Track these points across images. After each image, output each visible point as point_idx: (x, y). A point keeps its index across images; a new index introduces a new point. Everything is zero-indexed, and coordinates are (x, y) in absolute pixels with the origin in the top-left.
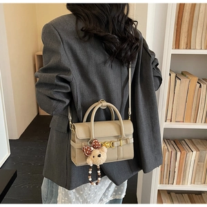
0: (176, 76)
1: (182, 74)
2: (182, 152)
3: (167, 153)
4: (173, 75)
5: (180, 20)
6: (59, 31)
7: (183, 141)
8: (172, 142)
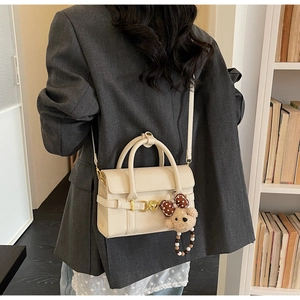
0: (282, 109)
1: (292, 105)
2: (292, 234)
3: (266, 234)
4: (277, 106)
5: (289, 15)
6: (74, 21)
7: (293, 216)
8: (275, 216)
